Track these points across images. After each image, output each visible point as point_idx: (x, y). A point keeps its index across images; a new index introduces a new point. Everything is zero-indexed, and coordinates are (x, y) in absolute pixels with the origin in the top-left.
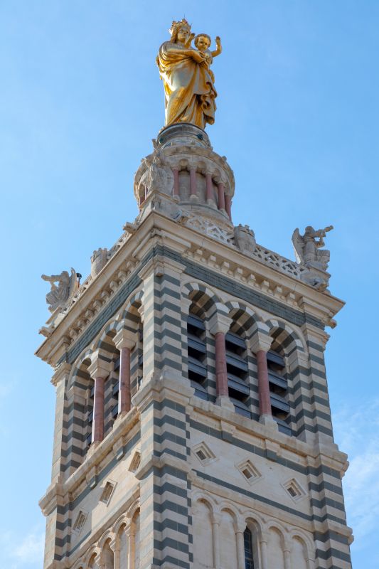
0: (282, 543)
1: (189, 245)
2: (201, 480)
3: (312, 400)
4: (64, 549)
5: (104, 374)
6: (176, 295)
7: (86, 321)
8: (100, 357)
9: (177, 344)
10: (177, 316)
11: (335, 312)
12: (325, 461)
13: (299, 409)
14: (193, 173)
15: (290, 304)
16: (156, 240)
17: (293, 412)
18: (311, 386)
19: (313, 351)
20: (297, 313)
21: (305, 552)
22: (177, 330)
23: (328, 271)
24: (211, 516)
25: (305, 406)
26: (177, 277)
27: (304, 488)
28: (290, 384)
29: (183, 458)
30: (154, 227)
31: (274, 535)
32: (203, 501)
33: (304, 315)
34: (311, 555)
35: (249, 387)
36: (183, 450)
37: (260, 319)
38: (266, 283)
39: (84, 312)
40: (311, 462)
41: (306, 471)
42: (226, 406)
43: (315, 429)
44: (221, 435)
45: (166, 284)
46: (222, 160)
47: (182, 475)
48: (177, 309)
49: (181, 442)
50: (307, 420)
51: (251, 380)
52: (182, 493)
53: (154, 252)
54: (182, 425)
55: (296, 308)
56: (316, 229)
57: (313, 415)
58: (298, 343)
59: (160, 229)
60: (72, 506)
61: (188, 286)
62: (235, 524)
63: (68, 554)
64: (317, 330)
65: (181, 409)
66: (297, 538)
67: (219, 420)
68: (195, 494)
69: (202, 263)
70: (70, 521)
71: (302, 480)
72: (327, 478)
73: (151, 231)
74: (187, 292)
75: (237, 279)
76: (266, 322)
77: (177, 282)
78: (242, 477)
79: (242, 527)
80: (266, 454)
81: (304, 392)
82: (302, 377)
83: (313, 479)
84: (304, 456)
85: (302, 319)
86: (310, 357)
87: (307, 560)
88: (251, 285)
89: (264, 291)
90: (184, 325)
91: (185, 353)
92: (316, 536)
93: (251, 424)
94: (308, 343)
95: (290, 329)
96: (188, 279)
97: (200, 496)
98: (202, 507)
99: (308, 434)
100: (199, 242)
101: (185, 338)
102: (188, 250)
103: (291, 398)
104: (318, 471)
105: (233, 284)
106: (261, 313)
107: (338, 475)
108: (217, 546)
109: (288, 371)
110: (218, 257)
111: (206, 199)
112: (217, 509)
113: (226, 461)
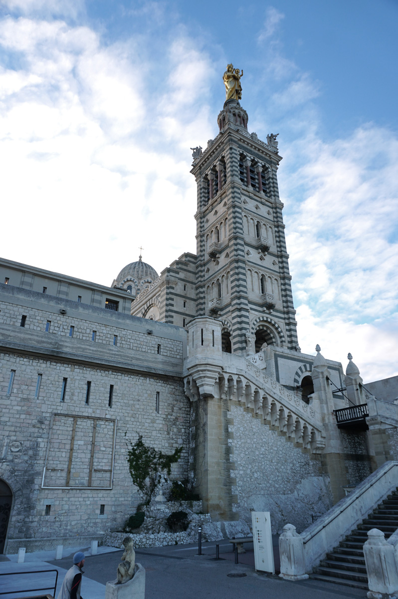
0: (266, 229)
2: (245, 210)
3: (274, 187)
4: (203, 229)
5: (212, 178)
6: (236, 154)
7: (206, 162)
8: (211, 173)
9: (237, 170)
10: (237, 161)
11: (280, 161)
12: (278, 205)
13: (270, 190)
14: (237, 115)
15: (267, 158)
16: (230, 137)
17: (268, 191)
18: (273, 183)
19: (274, 172)
20: (269, 161)
21: (272, 231)
22: (237, 165)
23: (277, 148)
24: (248, 220)
25: (272, 189)
26: (236, 148)
27: (272, 213)
28: (267, 182)
29: (240, 203)
30: (229, 132)
31: (264, 226)
32: (245, 216)
33: (271, 161)
34: (274, 232)
35: (256, 183)
36: (240, 201)
37: (259, 162)
38: (261, 151)
39: (205, 159)
40: (274, 206)
41: (272, 208)
42: (251, 189)
43: (275, 196)
44: (250, 197)
45: (233, 151)
46: (245, 111)
47: (240, 208)
48: (236, 159)
49: (240, 199)
50: (272, 193)
51: (257, 181)
52: (241, 214)
53: (229, 140)
54: (239, 194)
55: (269, 159)
56: (274, 134)
57: (274, 191)
58: (269, 170)
59: (231, 133)
60: (204, 217)
61: (239, 151)
62: (254, 223)
63: (204, 231)
64: (275, 166)
65: (239, 189)
66: (270, 227)
67: (249, 192)
68: (243, 214)
69: (243, 144)
70: (204, 221)
71: (271, 211)
72: (278, 210)
73: (228, 133)
74: (239, 153)
75: (252, 149)
76: (261, 163)
77: (236, 150)
78: (255, 209)
79: (256, 223)
80: (262, 203)
81: (271, 185)
82: (271, 180)
83: (274, 210)
84: (272, 203)
85: (271, 162)
86: (273, 174)
87: (273, 233)
88: (256, 152)
89: (260, 154)
90: (238, 164)
91: (239, 172)
92: (275, 226)
93: (257, 194)
94: (272, 170)
95: (267, 165)
96: (239, 149)
97: (245, 214)
98: (245, 218)
99: (273, 197)
100: (242, 138)
101: (239, 168)
102: (239, 140)
103: (267, 186)
104: (276, 208)
105: (251, 151)
106: (259, 160)
107: (281, 209)
108: (250, 229)
109: (266, 178)
110: (248, 143)
111: (241, 124)
112: (249, 218)
113: (251, 205)
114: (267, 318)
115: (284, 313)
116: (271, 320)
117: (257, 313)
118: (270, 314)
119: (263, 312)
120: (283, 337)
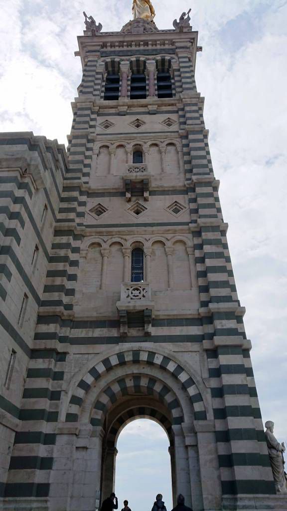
6: (95, 66)
20: (171, 49)
24: (109, 152)
26: (96, 59)
27: (176, 119)
31: (153, 148)
33: (176, 48)
34: (180, 149)
37: (149, 60)
38: (150, 43)
41: (177, 111)
44: (119, 114)
58: (173, 60)
61: (104, 61)
67: (119, 107)
71: (174, 116)
76: (152, 59)
78: (134, 127)
79: (132, 150)
80: (149, 113)
84: (174, 105)
85: (174, 50)
87: (177, 153)
88: (141, 47)
92: (182, 138)
96: (103, 58)
101: (103, 84)
104: (183, 108)
106: (150, 57)
110: (120, 42)
116: (152, 354)
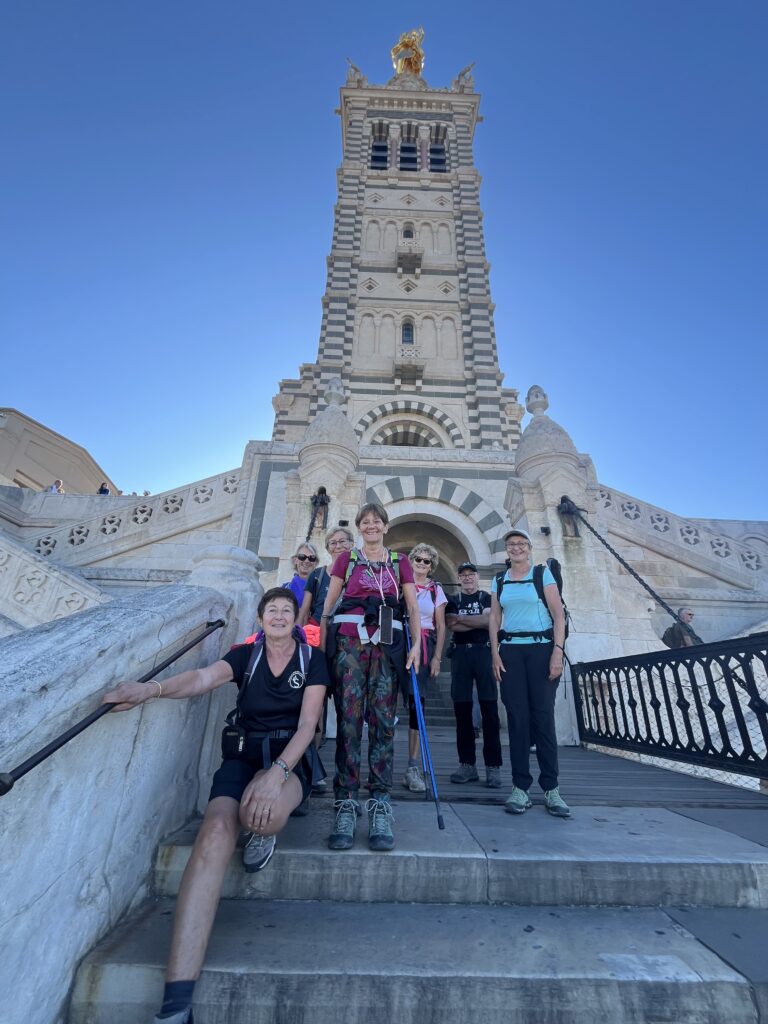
0: (432, 230)
1: (368, 99)
2: (370, 211)
9: (357, 150)
12: (462, 178)
15: (443, 111)
21: (448, 230)
22: (359, 143)
25: (453, 158)
32: (372, 221)
36: (354, 196)
40: (455, 183)
43: (459, 166)
45: (353, 124)
50: (453, 165)
54: (355, 185)
55: (448, 111)
57: (457, 161)
62: (396, 228)
65: (356, 177)
66: (443, 224)
68: (367, 219)
69: (381, 108)
74: (370, 124)
75: (405, 109)
77: (361, 121)
81: (452, 152)
83: (455, 191)
89: (424, 110)
90: (365, 141)
91: (364, 154)
93: (408, 175)
94: (456, 127)
95: (443, 124)
97: (370, 219)
98: (373, 225)
99: (453, 170)
102: (369, 103)
105: (400, 112)
108: (381, 240)
112: (383, 224)
113: (392, 199)
114: (408, 403)
115: (465, 383)
117: (375, 397)
118: (418, 392)
119: (397, 391)
120: (459, 436)
